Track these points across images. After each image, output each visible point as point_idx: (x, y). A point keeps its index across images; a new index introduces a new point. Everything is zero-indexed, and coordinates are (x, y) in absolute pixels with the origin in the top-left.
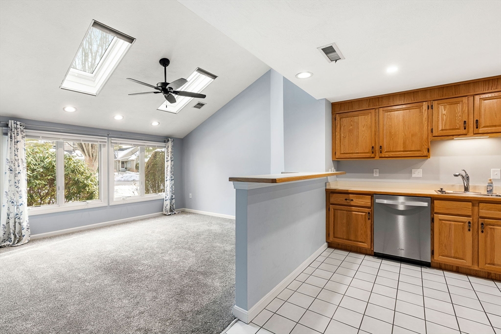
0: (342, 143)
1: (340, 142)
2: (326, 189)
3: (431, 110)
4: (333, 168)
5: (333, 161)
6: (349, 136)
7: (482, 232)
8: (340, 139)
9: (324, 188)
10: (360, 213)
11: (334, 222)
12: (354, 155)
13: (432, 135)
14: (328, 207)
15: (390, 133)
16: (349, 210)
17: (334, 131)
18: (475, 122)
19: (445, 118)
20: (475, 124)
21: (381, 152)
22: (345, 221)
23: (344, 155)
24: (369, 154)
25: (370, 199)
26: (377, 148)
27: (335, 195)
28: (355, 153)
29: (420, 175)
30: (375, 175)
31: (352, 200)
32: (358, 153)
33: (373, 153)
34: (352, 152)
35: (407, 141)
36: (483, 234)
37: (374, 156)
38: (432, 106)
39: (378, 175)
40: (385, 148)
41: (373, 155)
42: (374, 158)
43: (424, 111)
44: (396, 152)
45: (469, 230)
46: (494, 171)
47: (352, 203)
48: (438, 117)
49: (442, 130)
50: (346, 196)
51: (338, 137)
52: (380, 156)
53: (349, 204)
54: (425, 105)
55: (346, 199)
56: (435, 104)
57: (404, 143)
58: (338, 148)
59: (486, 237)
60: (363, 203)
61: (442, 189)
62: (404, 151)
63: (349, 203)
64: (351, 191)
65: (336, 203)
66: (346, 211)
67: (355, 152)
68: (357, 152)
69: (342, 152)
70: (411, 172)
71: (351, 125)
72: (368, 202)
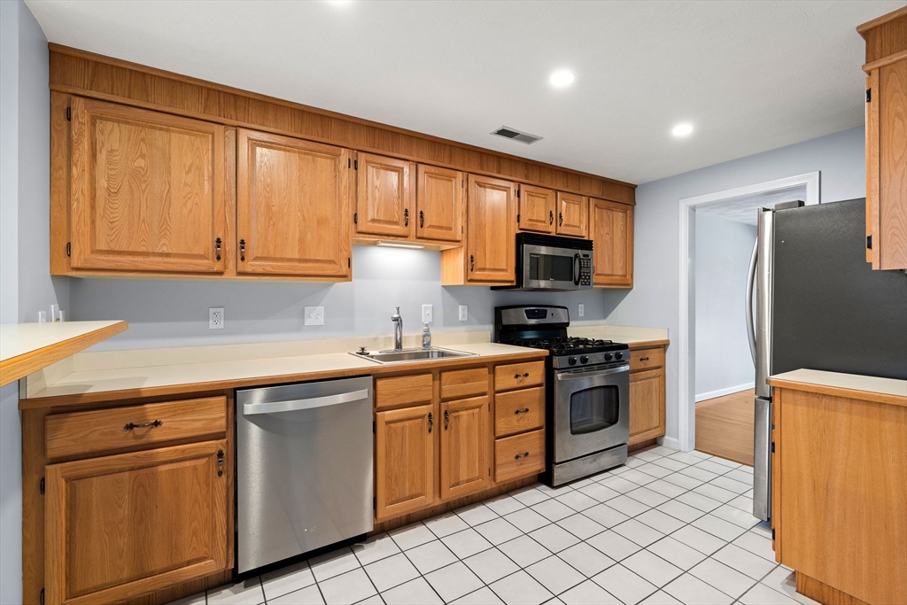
0: (99, 211)
1: (93, 207)
2: (21, 402)
3: (354, 171)
4: (53, 308)
5: (54, 277)
6: (132, 193)
7: (446, 428)
8: (93, 198)
9: (14, 399)
10: (188, 464)
11: (70, 532)
12: (151, 259)
13: (356, 228)
14: (36, 479)
15: (268, 207)
16: (143, 463)
17: (61, 161)
18: (419, 215)
19: (377, 195)
20: (419, 218)
21: (243, 259)
22: (125, 511)
23: (111, 258)
24: (206, 261)
25: (224, 408)
26: (230, 246)
27: (73, 420)
28: (154, 254)
29: (321, 321)
30: (212, 325)
31: (157, 424)
32: (168, 255)
33: (219, 258)
34: (143, 249)
35: (309, 235)
36: (447, 432)
37: (221, 269)
38: (356, 162)
39: (221, 325)
40: (253, 249)
41: (217, 266)
42: (221, 273)
43: (341, 168)
44: (282, 260)
45: (430, 431)
46: (426, 309)
47: (157, 435)
48: (367, 191)
49: (373, 221)
50: (130, 414)
51: (80, 186)
52: (240, 269)
53: (143, 441)
54: (345, 155)
55: (130, 427)
56: (362, 158)
57: (302, 240)
58: (80, 225)
59: (450, 436)
60: (198, 425)
61: (363, 349)
62: (300, 261)
63: (141, 437)
64: (149, 390)
65: (79, 450)
66: (132, 469)
67: (157, 250)
68: (165, 250)
69: (103, 246)
70: (302, 315)
71: (143, 156)
72: (215, 420)
